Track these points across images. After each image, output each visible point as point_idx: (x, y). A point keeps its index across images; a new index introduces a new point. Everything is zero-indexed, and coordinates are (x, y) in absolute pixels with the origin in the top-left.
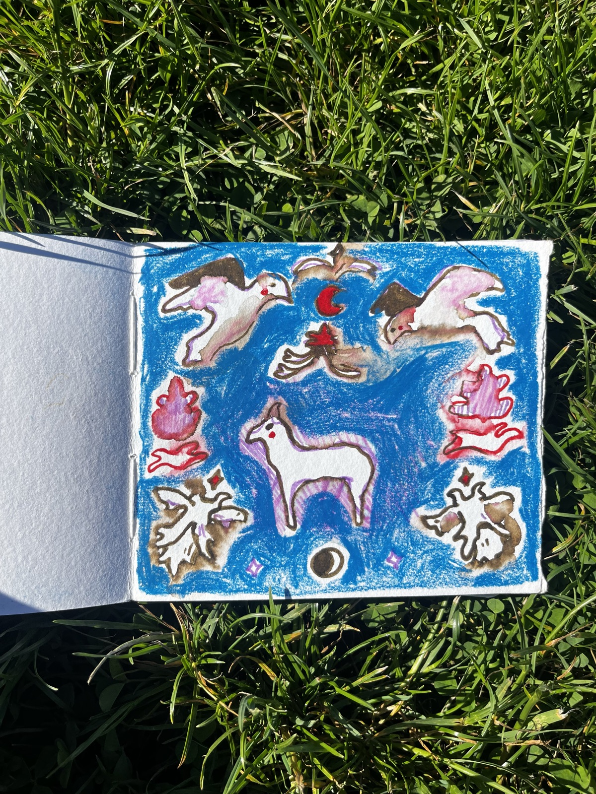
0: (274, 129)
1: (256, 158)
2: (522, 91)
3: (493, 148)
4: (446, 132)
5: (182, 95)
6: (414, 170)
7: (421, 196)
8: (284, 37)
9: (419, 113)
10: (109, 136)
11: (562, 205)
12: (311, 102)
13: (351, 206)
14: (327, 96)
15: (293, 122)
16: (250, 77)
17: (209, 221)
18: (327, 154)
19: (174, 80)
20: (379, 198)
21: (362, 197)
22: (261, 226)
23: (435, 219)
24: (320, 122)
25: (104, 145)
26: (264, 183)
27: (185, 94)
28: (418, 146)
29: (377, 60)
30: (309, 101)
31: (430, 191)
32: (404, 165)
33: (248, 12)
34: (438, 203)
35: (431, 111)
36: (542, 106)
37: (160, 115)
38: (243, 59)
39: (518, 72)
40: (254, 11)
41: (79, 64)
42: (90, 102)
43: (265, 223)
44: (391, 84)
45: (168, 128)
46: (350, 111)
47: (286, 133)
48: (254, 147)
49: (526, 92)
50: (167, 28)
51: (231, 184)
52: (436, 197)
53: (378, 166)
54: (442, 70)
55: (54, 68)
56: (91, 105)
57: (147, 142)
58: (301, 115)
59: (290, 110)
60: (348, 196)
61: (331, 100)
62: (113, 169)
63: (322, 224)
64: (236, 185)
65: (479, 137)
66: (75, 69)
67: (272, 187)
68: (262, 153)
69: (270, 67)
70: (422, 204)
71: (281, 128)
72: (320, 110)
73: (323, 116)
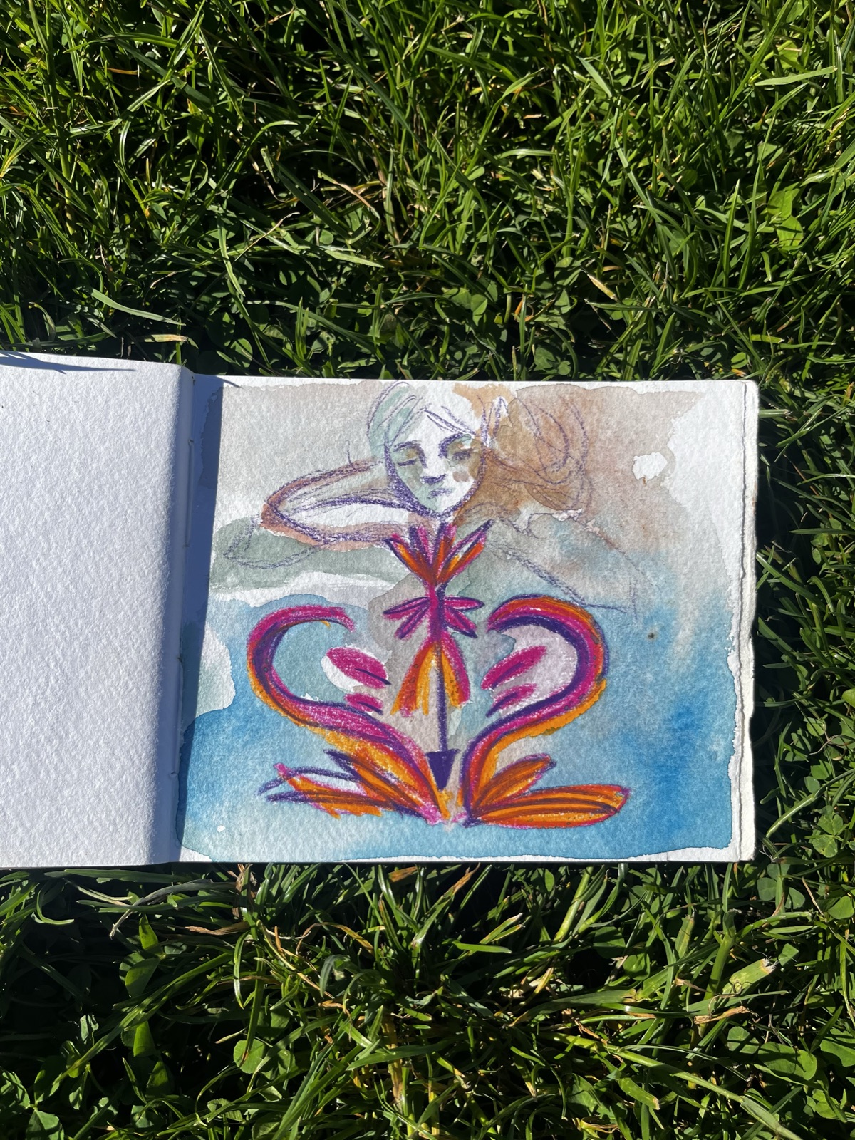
0: (343, 206)
1: (321, 243)
2: (665, 146)
3: (632, 224)
4: (569, 204)
5: (219, 165)
6: (530, 253)
7: (542, 287)
8: (353, 89)
9: (534, 182)
10: (122, 220)
11: (725, 290)
12: (391, 169)
13: (449, 301)
14: (412, 163)
15: (369, 197)
16: (308, 140)
17: (262, 327)
18: (414, 236)
19: (208, 146)
20: (486, 289)
21: (464, 291)
22: (330, 331)
23: (562, 315)
24: (403, 197)
25: (117, 230)
26: (332, 277)
27: (224, 165)
28: (532, 224)
29: (475, 116)
30: (388, 168)
31: (553, 280)
32: (518, 249)
33: (303, 57)
34: (565, 293)
35: (549, 179)
36: (692, 166)
37: (191, 191)
38: (299, 116)
39: (657, 121)
40: (311, 55)
41: (82, 125)
42: (96, 176)
43: (335, 327)
44: (495, 145)
45: (203, 207)
46: (442, 180)
47: (359, 211)
48: (317, 230)
49: (669, 149)
50: (198, 79)
51: (288, 278)
52: (562, 286)
53: (483, 248)
54: (560, 125)
55: (47, 132)
56: (98, 180)
57: (175, 225)
58: (378, 187)
59: (364, 182)
60: (445, 290)
61: (417, 168)
62: (130, 261)
63: (412, 329)
64: (294, 280)
65: (612, 207)
66: (76, 131)
67: (343, 280)
68: (328, 236)
69: (336, 127)
70: (543, 298)
71: (353, 204)
72: (403, 180)
73: (407, 188)
